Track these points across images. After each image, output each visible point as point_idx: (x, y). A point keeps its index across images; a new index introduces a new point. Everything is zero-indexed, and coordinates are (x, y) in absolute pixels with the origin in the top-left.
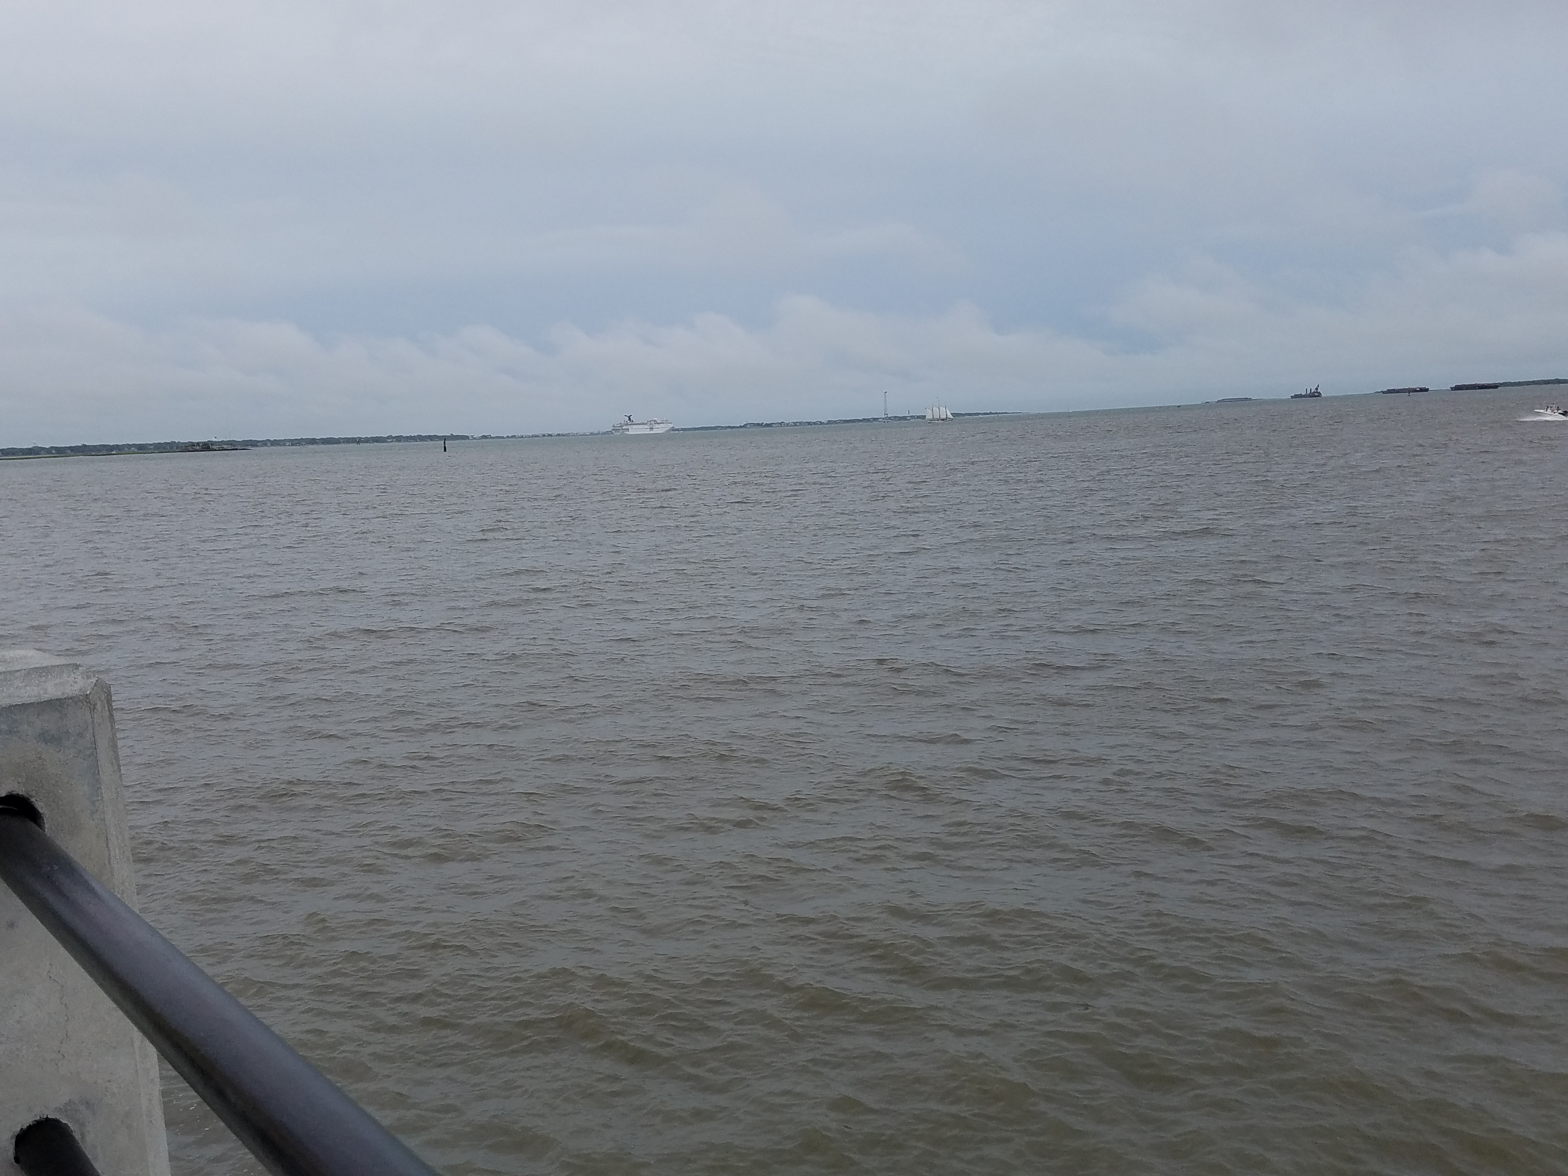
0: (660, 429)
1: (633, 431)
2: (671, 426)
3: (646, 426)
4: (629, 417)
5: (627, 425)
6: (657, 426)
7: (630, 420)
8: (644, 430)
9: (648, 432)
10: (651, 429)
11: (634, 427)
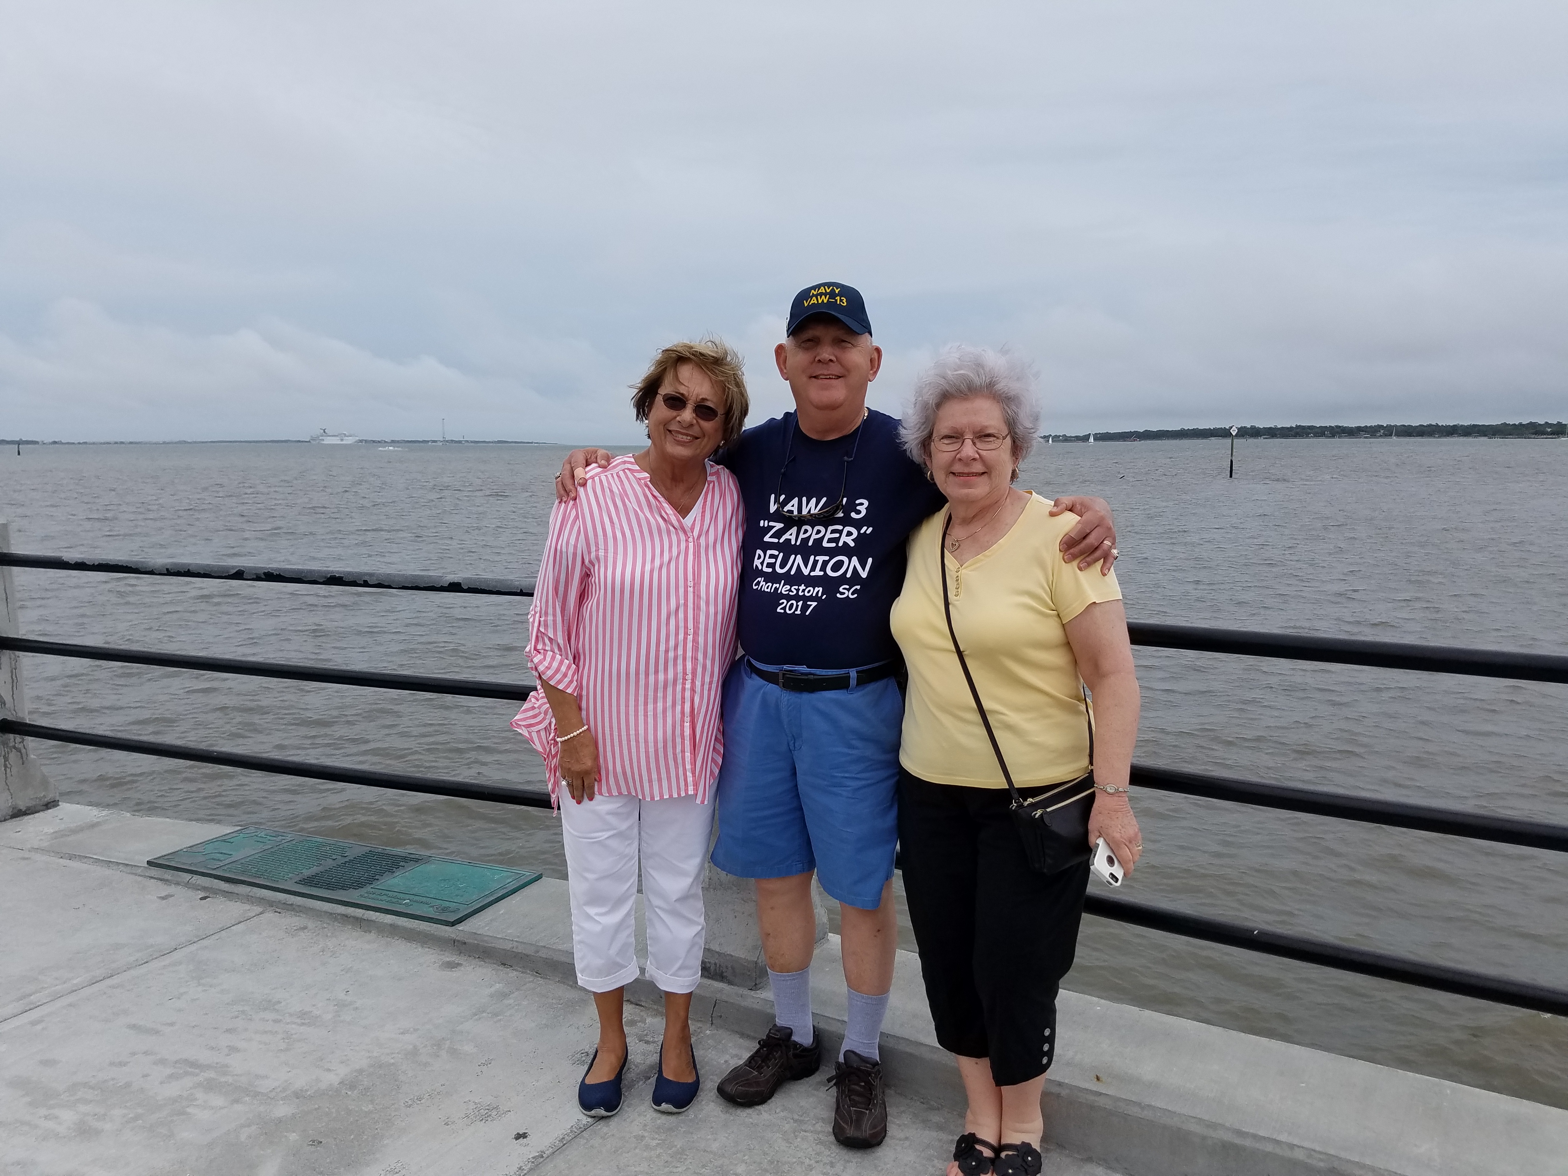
0: (349, 441)
1: (328, 441)
2: (357, 438)
3: (338, 438)
4: (324, 430)
5: (322, 436)
6: (346, 438)
7: (325, 432)
8: (336, 441)
9: (339, 442)
10: (342, 440)
11: (328, 438)
